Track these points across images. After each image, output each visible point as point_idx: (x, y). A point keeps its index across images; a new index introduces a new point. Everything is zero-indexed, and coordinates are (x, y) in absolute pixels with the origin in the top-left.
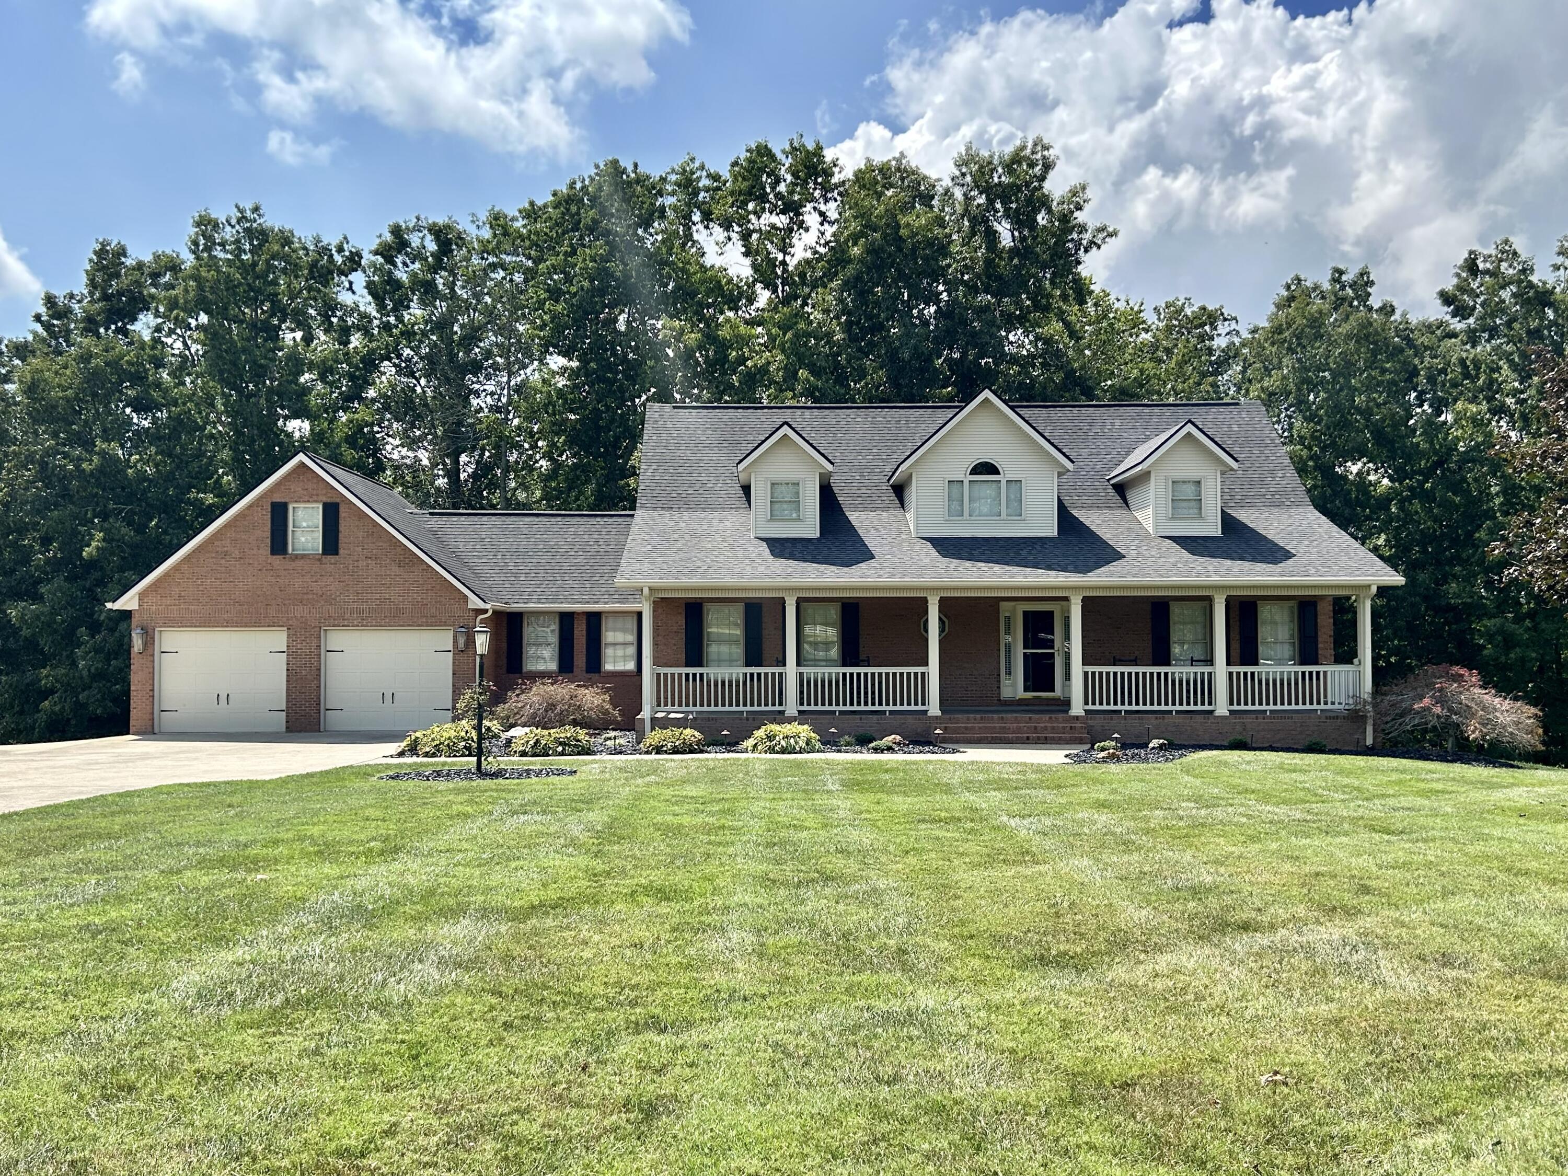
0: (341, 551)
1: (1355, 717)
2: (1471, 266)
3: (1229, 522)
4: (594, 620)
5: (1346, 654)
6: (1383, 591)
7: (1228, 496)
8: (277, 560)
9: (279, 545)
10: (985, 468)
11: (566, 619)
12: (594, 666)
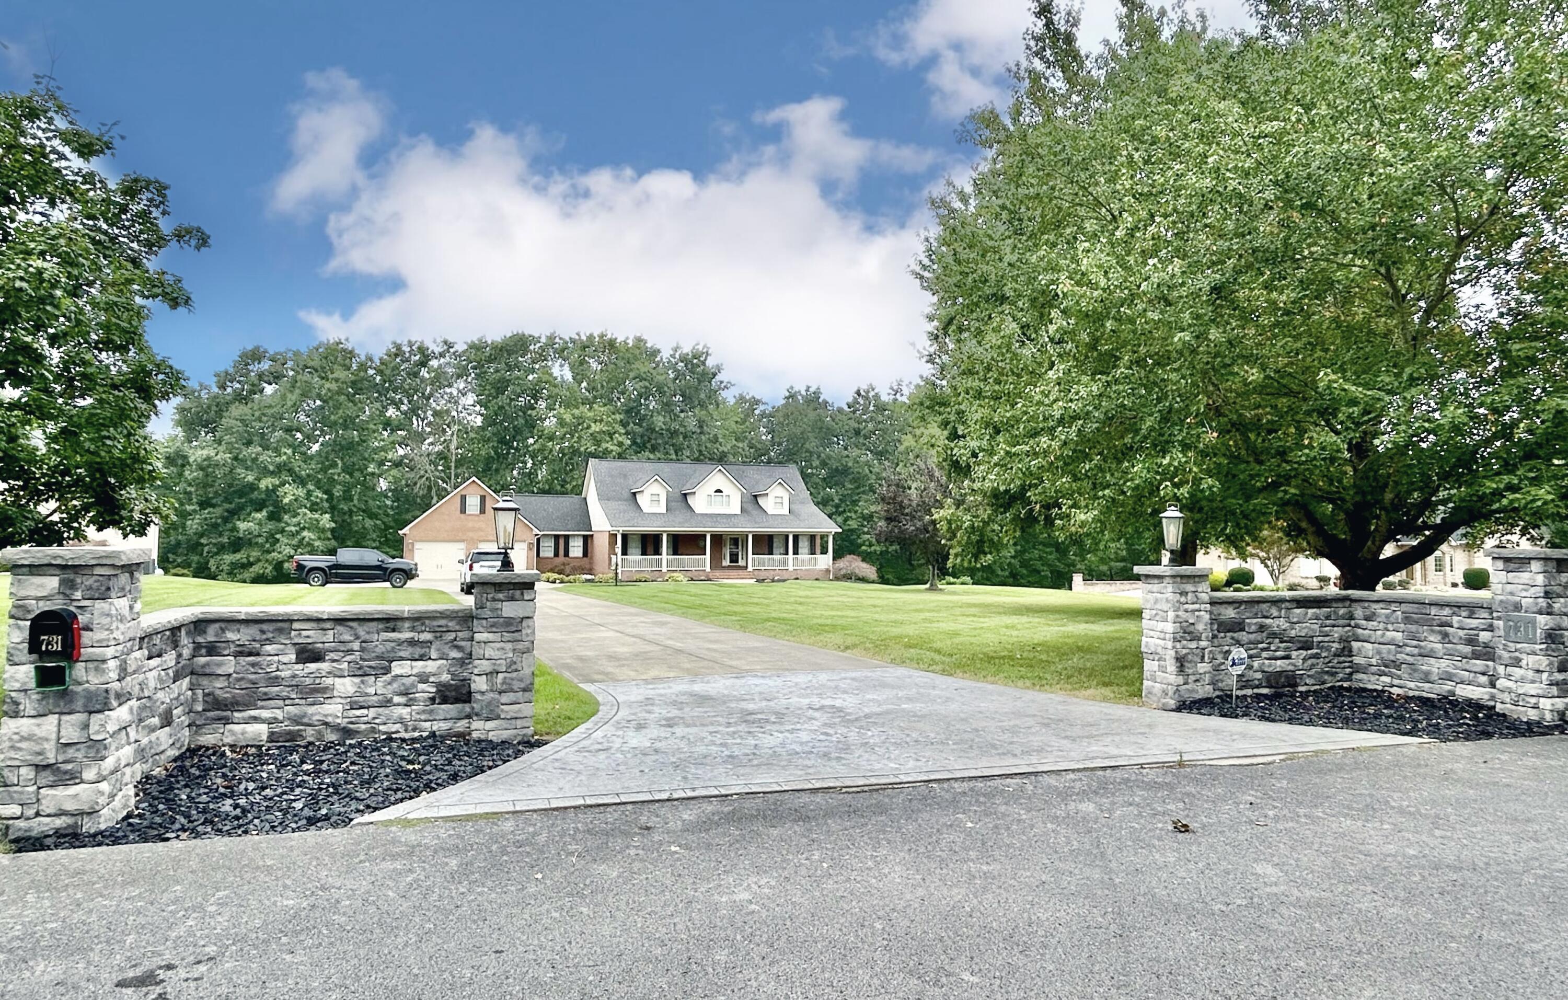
0: (486, 513)
1: (828, 571)
2: (858, 393)
4: (567, 538)
6: (836, 534)
8: (462, 516)
9: (463, 511)
10: (719, 491)
11: (557, 537)
12: (566, 554)
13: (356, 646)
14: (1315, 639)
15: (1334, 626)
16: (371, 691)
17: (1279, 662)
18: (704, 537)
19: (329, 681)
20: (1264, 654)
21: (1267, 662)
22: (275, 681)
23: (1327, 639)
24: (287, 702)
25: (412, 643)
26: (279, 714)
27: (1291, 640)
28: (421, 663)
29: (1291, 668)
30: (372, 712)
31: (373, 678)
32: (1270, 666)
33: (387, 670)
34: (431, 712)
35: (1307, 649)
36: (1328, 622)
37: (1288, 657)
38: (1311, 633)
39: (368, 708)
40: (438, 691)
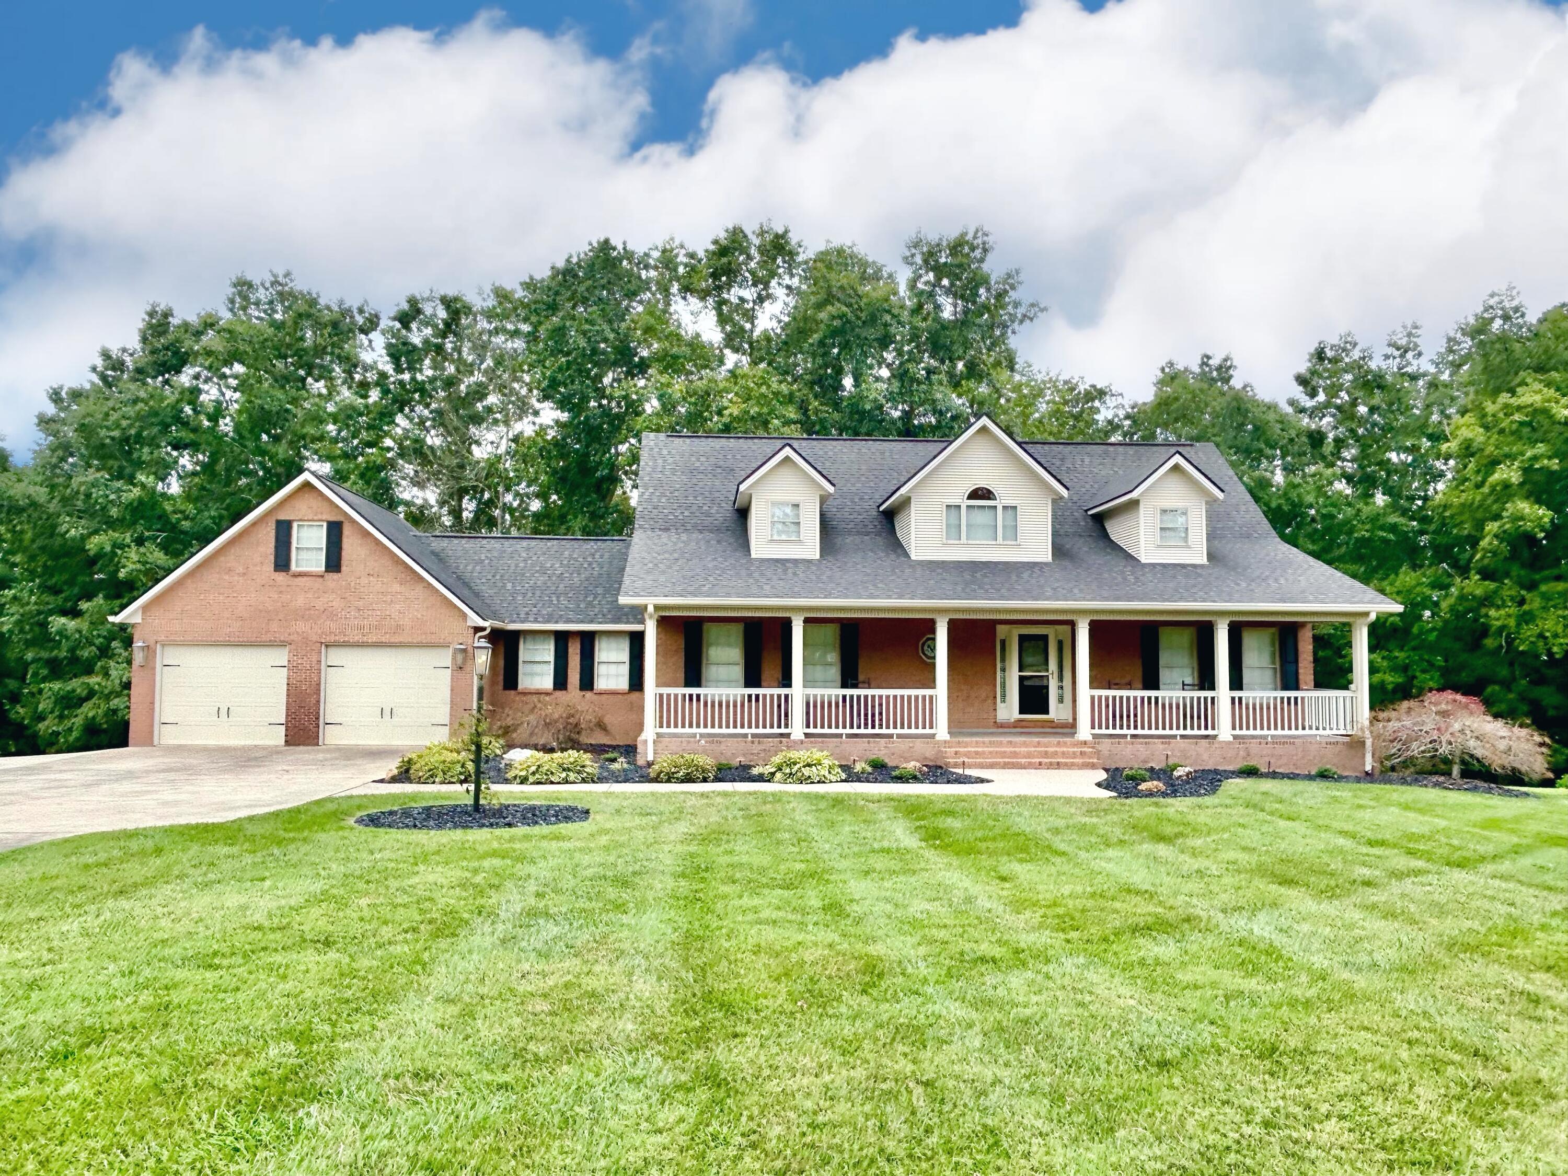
0: (344, 568)
1: (1354, 742)
4: (588, 640)
8: (281, 577)
9: (282, 562)
10: (981, 494)
11: (562, 639)
12: (587, 683)
18: (929, 626)
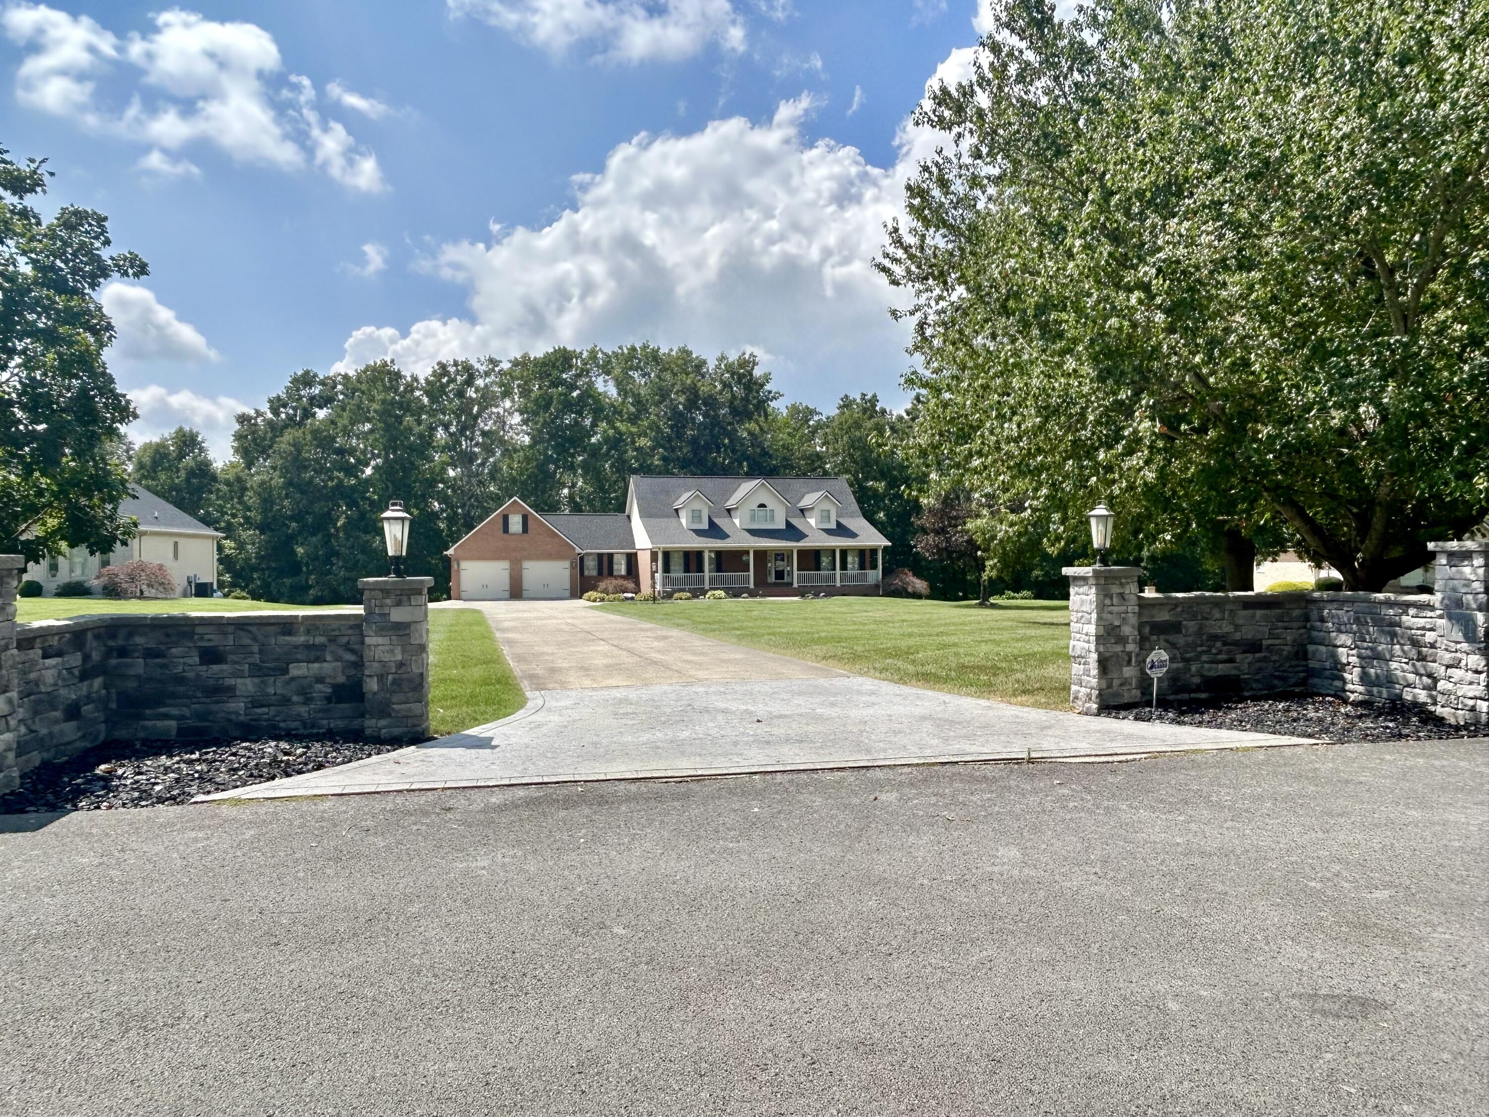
0: (529, 532)
1: (877, 586)
3: (839, 524)
5: (874, 567)
6: (886, 547)
7: (838, 516)
8: (505, 536)
9: (505, 529)
10: (762, 506)
11: (600, 556)
13: (256, 649)
14: (1264, 643)
15: (1286, 628)
16: (271, 690)
17: (1220, 666)
18: (747, 553)
19: (232, 682)
20: (1205, 658)
21: (1206, 666)
22: (180, 680)
23: (1278, 642)
24: (194, 700)
25: (308, 647)
26: (186, 712)
27: (1236, 643)
28: (316, 665)
29: (1236, 672)
30: (273, 710)
31: (272, 679)
32: (1210, 669)
33: (286, 671)
34: (328, 711)
35: (1254, 653)
36: (1280, 624)
37: (1231, 661)
38: (1259, 636)
39: (269, 706)
40: (334, 692)
